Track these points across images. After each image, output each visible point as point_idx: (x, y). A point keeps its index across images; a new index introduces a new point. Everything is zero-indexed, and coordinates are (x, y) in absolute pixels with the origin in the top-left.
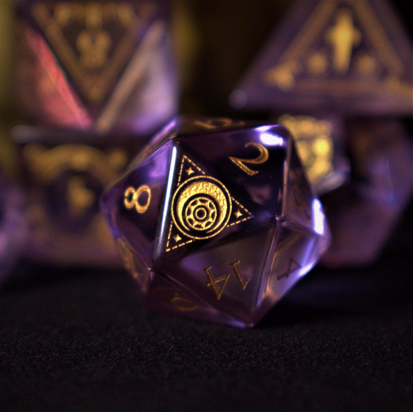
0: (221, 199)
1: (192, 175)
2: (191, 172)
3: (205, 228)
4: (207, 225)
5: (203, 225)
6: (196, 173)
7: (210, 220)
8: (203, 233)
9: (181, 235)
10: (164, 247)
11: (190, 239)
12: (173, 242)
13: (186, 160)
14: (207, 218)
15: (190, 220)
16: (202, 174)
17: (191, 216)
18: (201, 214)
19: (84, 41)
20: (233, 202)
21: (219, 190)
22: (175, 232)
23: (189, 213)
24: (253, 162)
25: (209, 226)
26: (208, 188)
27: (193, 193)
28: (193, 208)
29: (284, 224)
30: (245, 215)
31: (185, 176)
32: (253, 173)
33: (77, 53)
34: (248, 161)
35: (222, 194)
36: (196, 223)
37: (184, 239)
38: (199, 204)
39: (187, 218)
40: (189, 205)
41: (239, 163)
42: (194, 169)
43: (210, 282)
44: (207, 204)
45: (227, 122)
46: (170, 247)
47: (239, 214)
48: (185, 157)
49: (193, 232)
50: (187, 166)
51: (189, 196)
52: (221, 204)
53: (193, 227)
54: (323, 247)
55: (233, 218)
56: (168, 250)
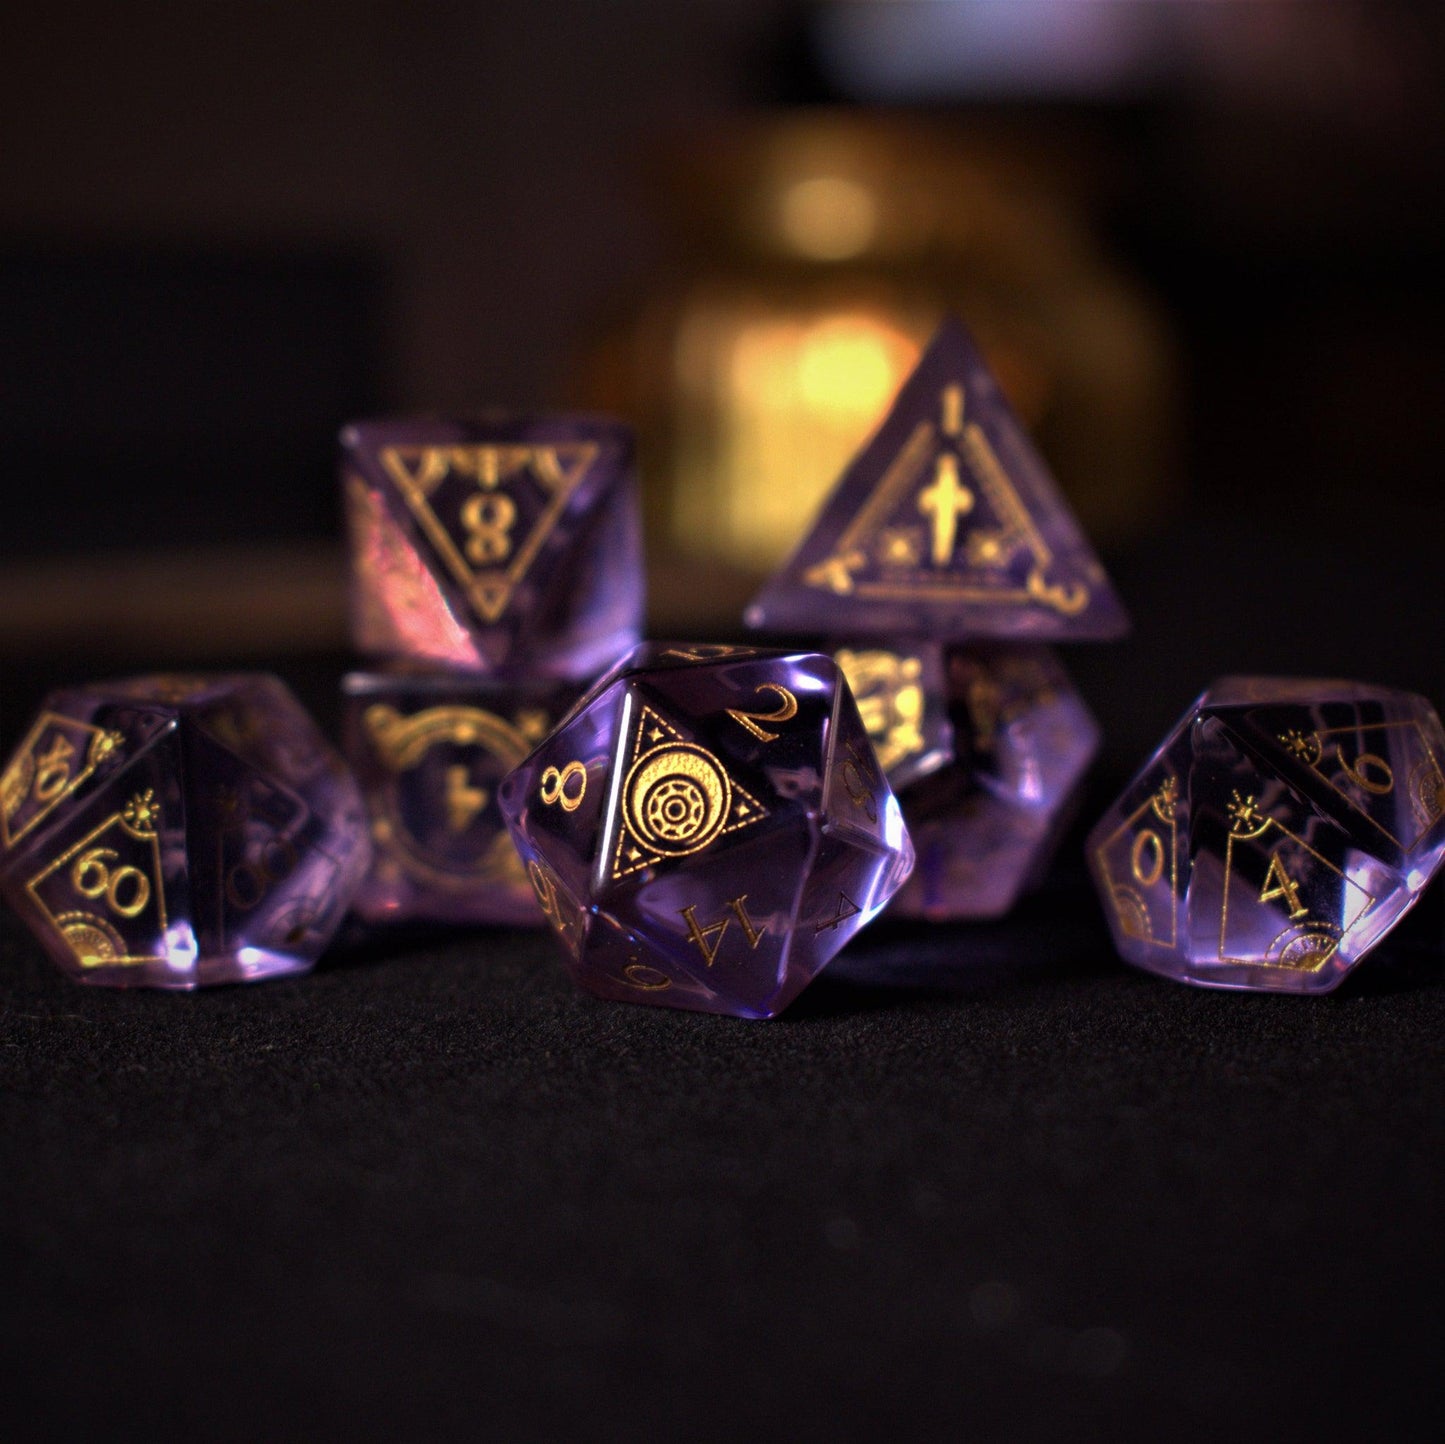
0: (712, 783)
1: (660, 741)
2: (657, 735)
3: (683, 836)
4: (686, 830)
5: (680, 829)
6: (668, 738)
7: (692, 820)
8: (680, 845)
9: (640, 848)
10: (610, 870)
11: (656, 855)
12: (626, 862)
13: (648, 714)
14: (686, 817)
15: (657, 823)
16: (678, 740)
17: (658, 815)
18: (675, 810)
19: (472, 514)
20: (733, 788)
21: (707, 767)
22: (630, 843)
23: (654, 809)
24: (770, 718)
25: (690, 832)
26: (688, 765)
27: (662, 773)
28: (661, 800)
29: (825, 828)
30: (754, 811)
31: (647, 744)
32: (770, 737)
33: (460, 535)
34: (761, 717)
35: (713, 775)
36: (667, 827)
37: (647, 855)
38: (672, 792)
39: (651, 818)
40: (655, 795)
41: (745, 719)
42: (663, 730)
43: (693, 935)
44: (687, 793)
45: (726, 650)
46: (620, 869)
47: (743, 810)
48: (647, 709)
49: (661, 843)
50: (651, 725)
51: (654, 780)
52: (711, 792)
53: (662, 833)
54: (904, 872)
55: (733, 818)
56: (617, 875)
